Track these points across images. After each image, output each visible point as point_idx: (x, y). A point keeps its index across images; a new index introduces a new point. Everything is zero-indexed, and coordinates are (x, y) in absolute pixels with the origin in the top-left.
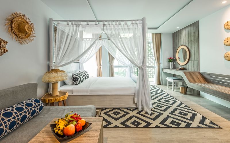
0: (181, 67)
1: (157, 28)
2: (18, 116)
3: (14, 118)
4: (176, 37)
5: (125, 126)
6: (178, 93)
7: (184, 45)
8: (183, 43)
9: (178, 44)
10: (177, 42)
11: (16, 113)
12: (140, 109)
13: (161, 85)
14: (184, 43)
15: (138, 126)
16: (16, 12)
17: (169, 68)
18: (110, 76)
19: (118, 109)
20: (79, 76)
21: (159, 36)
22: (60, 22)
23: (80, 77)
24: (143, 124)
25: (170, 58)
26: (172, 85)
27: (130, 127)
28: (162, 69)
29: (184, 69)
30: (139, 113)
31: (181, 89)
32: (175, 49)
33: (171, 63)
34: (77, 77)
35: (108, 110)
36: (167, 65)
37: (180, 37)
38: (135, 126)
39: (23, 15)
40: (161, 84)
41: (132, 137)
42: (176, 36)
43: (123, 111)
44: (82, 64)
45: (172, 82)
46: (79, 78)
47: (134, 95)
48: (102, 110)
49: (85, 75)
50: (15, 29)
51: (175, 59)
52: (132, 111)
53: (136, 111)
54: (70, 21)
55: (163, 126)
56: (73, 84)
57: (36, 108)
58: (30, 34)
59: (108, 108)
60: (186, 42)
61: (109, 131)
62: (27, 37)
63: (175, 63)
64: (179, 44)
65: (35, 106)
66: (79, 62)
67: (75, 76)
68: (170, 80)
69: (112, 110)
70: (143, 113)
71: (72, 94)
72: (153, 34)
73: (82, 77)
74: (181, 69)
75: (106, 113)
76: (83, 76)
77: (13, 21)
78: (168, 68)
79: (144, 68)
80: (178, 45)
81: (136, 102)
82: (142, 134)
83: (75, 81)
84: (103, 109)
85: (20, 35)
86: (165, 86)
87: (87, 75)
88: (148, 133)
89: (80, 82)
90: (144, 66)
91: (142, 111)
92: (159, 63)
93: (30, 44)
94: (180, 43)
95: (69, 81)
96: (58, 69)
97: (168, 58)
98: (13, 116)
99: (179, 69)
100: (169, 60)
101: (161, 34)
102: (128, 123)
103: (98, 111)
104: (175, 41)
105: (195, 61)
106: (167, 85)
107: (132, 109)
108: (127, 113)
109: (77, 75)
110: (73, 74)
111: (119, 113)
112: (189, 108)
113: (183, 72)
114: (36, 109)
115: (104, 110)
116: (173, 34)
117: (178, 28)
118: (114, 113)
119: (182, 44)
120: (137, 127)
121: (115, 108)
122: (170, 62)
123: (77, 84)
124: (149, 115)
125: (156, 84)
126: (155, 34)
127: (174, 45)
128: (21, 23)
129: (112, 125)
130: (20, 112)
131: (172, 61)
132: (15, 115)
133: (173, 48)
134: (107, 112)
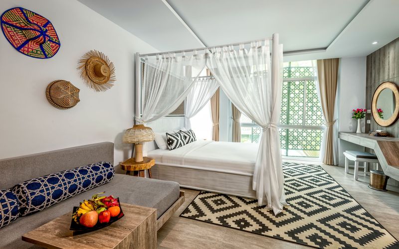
0: (379, 131)
1: (325, 48)
2: (79, 179)
3: (75, 181)
4: (373, 64)
5: (222, 224)
6: (365, 186)
7: (390, 80)
8: (389, 75)
9: (377, 78)
10: (375, 73)
11: (78, 175)
12: (260, 203)
13: (333, 165)
14: (390, 77)
15: (244, 229)
16: (91, 51)
17: (355, 132)
18: (233, 141)
19: (225, 196)
20: (176, 137)
21: (334, 64)
22: (148, 57)
23: (177, 139)
24: (255, 227)
25: (358, 110)
26: (353, 168)
27: (229, 227)
28: (339, 133)
29: (388, 135)
30: (257, 209)
31: (371, 177)
32: (371, 90)
33: (359, 120)
34: (172, 138)
35: (209, 195)
36: (351, 125)
37: (382, 63)
38: (239, 228)
39: (100, 53)
40: (335, 163)
41: (224, 242)
42: (375, 62)
43: (232, 201)
44: (188, 118)
45: (354, 162)
46: (176, 141)
47: (252, 177)
48: (200, 194)
49: (188, 137)
50: (91, 73)
51: (369, 111)
52: (247, 203)
53: (254, 205)
54: (160, 54)
55: (290, 239)
56: (168, 149)
57: (103, 173)
58: (109, 77)
59: (210, 192)
60: (394, 74)
61: (195, 226)
62: (105, 82)
63: (369, 122)
64: (379, 79)
65: (102, 170)
66: (184, 116)
67: (169, 136)
68: (351, 156)
69: (215, 196)
70: (264, 211)
71: (162, 162)
72: (319, 61)
73: (181, 139)
74: (379, 135)
75: (202, 200)
76: (183, 137)
77: (88, 62)
78: (352, 131)
79: (271, 128)
80: (377, 81)
81: (254, 189)
82: (243, 242)
83: (169, 144)
84: (202, 192)
85: (97, 80)
86: (341, 169)
87: (192, 137)
88: (255, 243)
89: (176, 146)
90: (272, 125)
91: (263, 207)
92: (331, 121)
93: (108, 91)
94: (381, 77)
95: (162, 144)
96: (142, 125)
97: (354, 111)
98: (74, 179)
99: (375, 133)
100: (356, 114)
101: (337, 60)
102: (230, 221)
103: (184, 191)
104: (371, 73)
106: (344, 167)
107: (248, 201)
108: (236, 205)
109: (172, 136)
110: (167, 134)
111: (223, 203)
112: (372, 218)
113: (376, 141)
114: (103, 175)
115: (202, 194)
116: (368, 57)
117: (375, 43)
118: (216, 202)
119: (386, 78)
120: (241, 230)
121: (221, 195)
122: (358, 118)
123: (171, 149)
124: (274, 214)
125: (323, 162)
126: (325, 60)
127: (369, 81)
128: (98, 64)
129: (203, 218)
130: (83, 176)
131: (362, 117)
132: (77, 178)
133: (367, 88)
134: (205, 198)
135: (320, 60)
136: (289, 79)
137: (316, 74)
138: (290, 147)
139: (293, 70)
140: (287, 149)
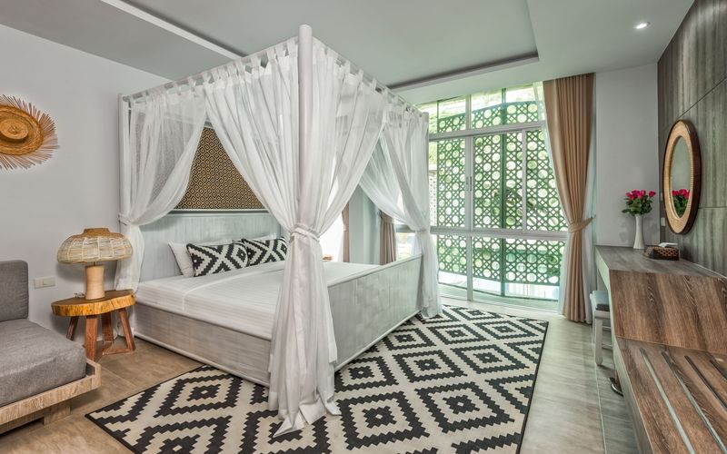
4: (665, 80)
7: (685, 115)
8: (683, 103)
13: (585, 322)
14: (685, 109)
17: (631, 248)
19: (238, 378)
20: (212, 252)
21: (580, 88)
23: (212, 256)
25: (636, 194)
30: (256, 417)
33: (637, 218)
35: (208, 374)
42: (667, 73)
43: (233, 393)
46: (207, 260)
48: (192, 371)
49: (259, 252)
58: (40, 142)
60: (690, 99)
62: (31, 151)
63: (663, 221)
64: (673, 116)
67: (192, 250)
72: (547, 84)
73: (227, 256)
75: (180, 384)
80: (670, 121)
91: (276, 413)
92: (579, 220)
94: (675, 112)
97: (628, 194)
99: (650, 251)
100: (630, 203)
101: (589, 77)
105: (716, 210)
108: (228, 403)
110: (188, 245)
113: (608, 271)
115: (200, 370)
116: (659, 63)
117: (641, 26)
118: (198, 391)
119: (680, 112)
121: (228, 376)
122: (635, 212)
123: (195, 276)
124: (272, 435)
125: (564, 315)
126: (557, 80)
129: (120, 426)
134: (192, 380)
135: (551, 81)
136: (505, 128)
137: (543, 117)
138: (511, 276)
139: (511, 110)
140: (503, 280)
